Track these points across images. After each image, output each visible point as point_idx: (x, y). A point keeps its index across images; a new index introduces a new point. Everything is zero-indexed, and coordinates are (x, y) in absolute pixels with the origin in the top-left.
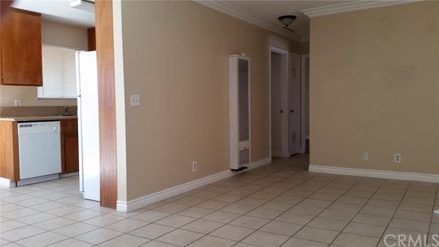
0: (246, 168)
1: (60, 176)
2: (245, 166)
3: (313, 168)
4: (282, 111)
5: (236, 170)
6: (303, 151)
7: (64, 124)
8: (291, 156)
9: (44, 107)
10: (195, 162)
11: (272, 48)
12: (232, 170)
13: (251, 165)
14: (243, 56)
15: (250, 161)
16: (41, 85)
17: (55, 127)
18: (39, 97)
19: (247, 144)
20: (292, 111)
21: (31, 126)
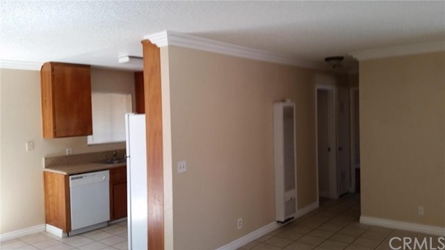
0: (293, 218)
1: (109, 224)
2: (291, 217)
3: (364, 220)
4: (329, 150)
5: (282, 223)
6: (352, 189)
7: (113, 172)
8: (340, 197)
9: (94, 154)
10: (240, 219)
11: (318, 86)
12: (278, 222)
13: (298, 214)
14: (289, 103)
15: (297, 209)
16: (91, 134)
17: (104, 177)
18: (89, 143)
19: (294, 193)
20: (340, 149)
21: (81, 177)
